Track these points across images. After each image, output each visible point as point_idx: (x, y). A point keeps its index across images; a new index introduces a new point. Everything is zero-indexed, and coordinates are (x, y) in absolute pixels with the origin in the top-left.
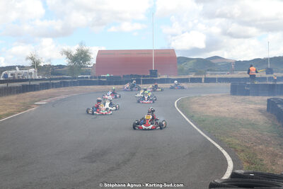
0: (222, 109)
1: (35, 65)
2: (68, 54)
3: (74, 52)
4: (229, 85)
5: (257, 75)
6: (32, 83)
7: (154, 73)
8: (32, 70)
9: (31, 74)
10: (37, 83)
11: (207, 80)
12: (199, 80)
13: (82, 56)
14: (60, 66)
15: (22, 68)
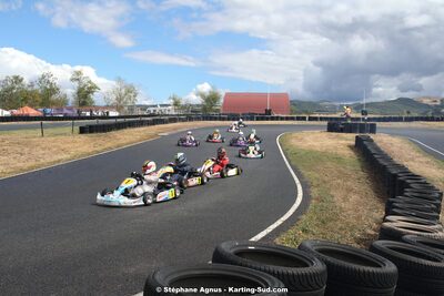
4: (326, 123)
5: (353, 115)
7: (268, 112)
11: (311, 119)
12: (304, 119)
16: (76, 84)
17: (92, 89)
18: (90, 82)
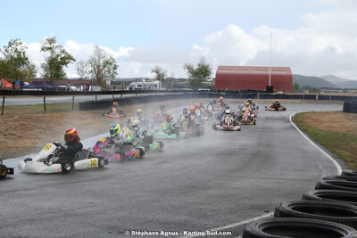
0: (334, 125)
1: (160, 77)
2: (190, 68)
3: (195, 67)
4: (342, 102)
6: (158, 94)
7: (270, 89)
8: (157, 82)
9: (156, 86)
10: (163, 94)
12: (313, 97)
13: (203, 71)
14: (182, 80)
15: (147, 80)
16: (48, 54)
17: (67, 59)
18: (63, 52)
